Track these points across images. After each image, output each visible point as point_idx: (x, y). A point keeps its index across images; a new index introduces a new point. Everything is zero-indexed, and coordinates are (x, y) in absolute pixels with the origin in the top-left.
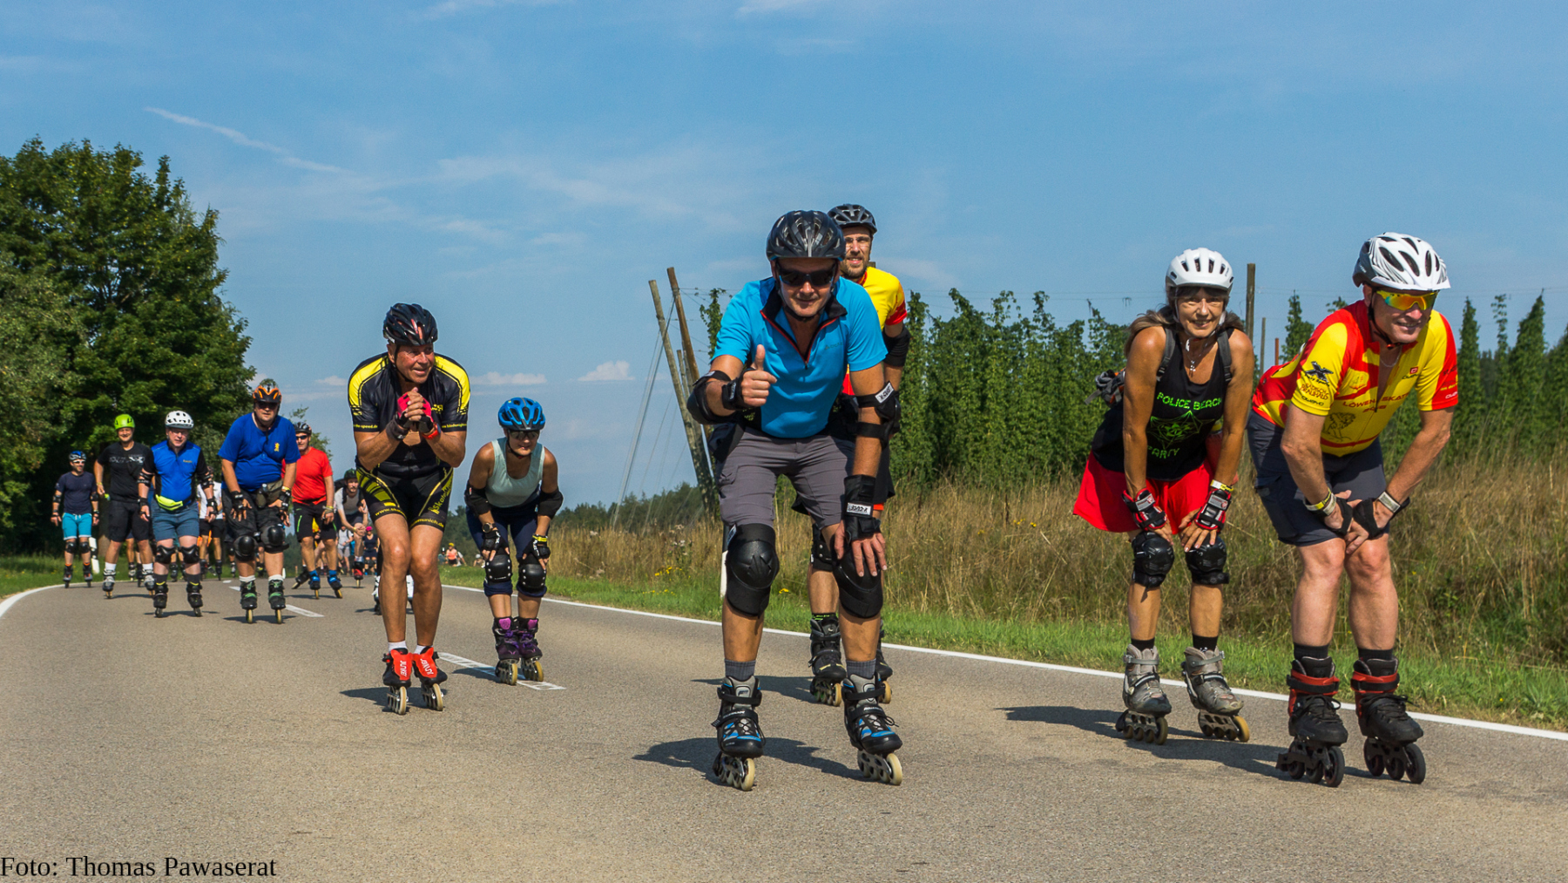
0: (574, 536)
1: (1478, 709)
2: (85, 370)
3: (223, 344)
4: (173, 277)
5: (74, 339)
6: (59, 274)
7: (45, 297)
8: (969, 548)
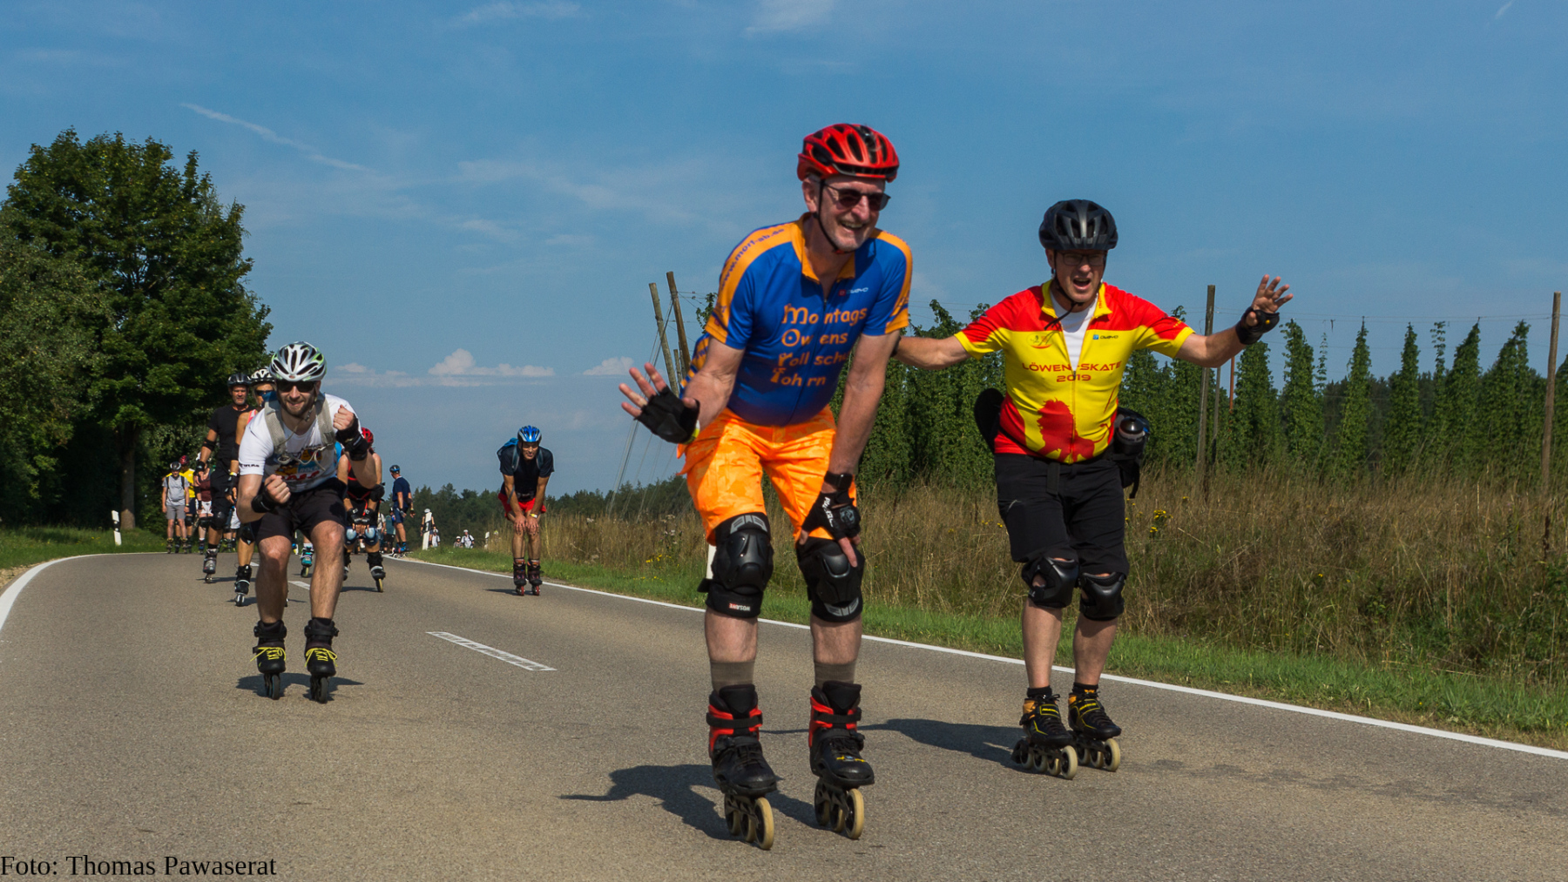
0: (573, 522)
1: (1399, 712)
2: (112, 351)
3: (244, 330)
4: (198, 266)
5: (103, 322)
6: (90, 260)
7: (75, 282)
8: (939, 546)
